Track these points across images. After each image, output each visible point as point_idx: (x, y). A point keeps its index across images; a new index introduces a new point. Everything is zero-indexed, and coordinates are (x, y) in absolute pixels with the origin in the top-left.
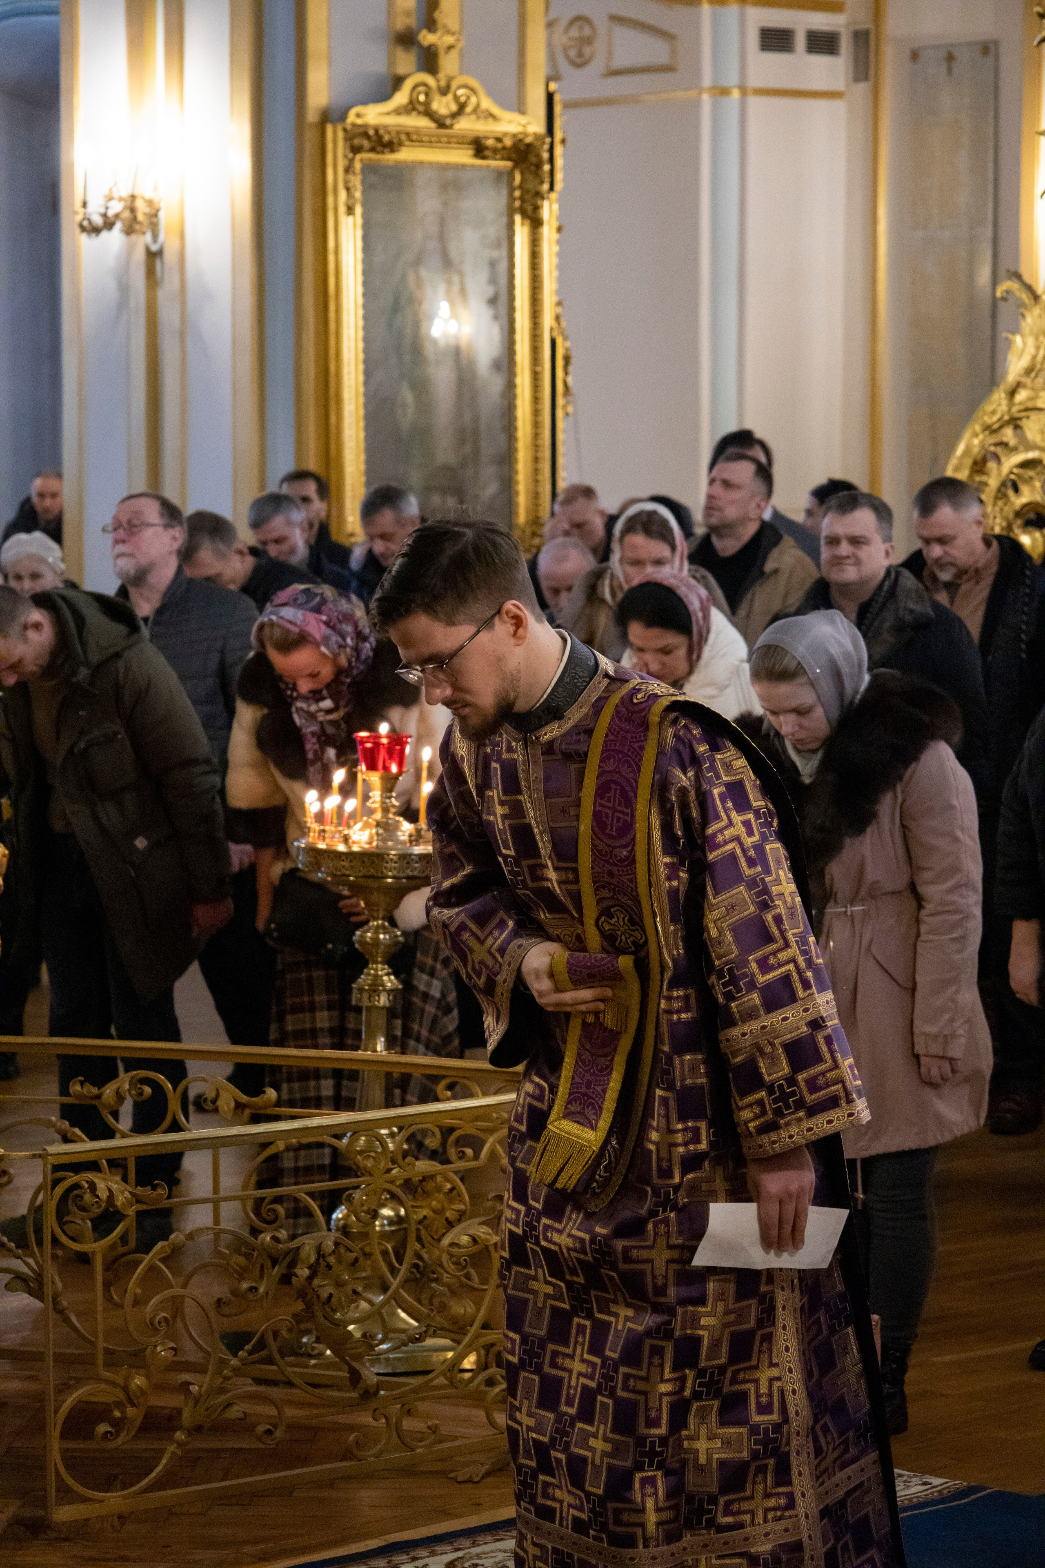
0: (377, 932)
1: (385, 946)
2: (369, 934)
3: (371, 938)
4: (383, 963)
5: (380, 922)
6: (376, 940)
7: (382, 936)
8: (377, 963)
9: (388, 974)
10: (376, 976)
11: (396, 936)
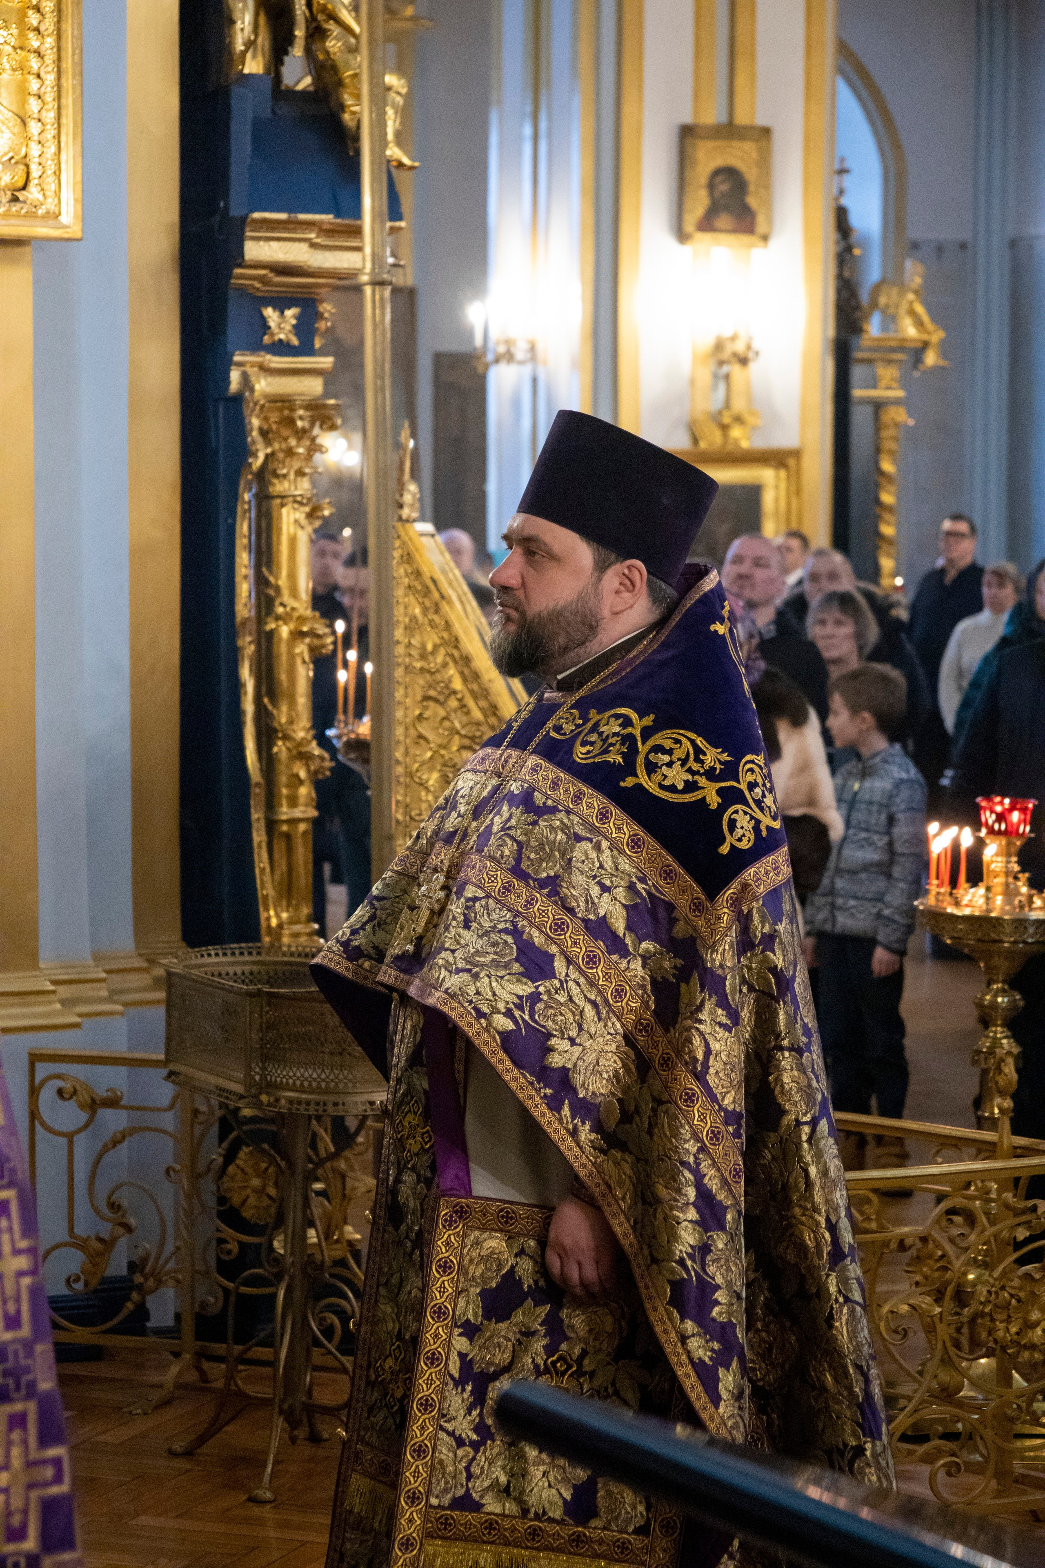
0: (996, 996)
1: (1003, 1009)
2: (988, 997)
3: (990, 1001)
4: (1002, 1026)
5: (1000, 985)
6: (994, 1004)
7: (1000, 1000)
8: (997, 1026)
9: (1006, 1037)
10: (995, 1038)
11: (1015, 1000)
